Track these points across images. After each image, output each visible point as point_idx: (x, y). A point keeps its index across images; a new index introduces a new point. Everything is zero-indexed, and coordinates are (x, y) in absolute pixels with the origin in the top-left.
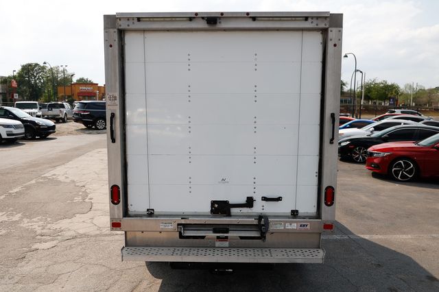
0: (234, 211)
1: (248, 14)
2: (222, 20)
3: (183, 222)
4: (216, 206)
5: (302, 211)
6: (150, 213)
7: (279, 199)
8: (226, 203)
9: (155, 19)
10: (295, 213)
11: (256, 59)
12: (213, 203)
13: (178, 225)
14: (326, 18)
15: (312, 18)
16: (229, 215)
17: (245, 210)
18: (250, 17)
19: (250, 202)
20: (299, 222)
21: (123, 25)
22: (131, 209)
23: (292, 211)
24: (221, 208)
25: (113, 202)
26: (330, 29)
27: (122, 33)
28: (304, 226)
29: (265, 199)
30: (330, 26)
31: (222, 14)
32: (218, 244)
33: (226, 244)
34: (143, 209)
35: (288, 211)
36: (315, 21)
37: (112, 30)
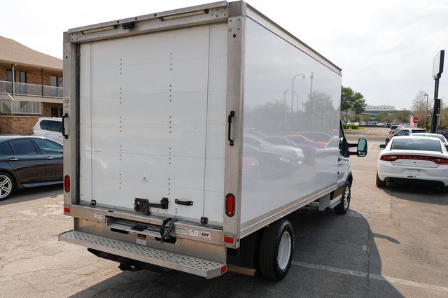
0: (153, 210)
1: (155, 15)
2: (138, 24)
3: (109, 214)
4: (139, 203)
5: (211, 220)
6: (93, 204)
7: (189, 203)
8: (146, 201)
10: (204, 221)
11: (171, 59)
12: (137, 200)
13: (106, 216)
14: (225, 7)
15: (213, 9)
16: (149, 214)
17: (161, 211)
18: (159, 18)
19: (164, 204)
22: (82, 198)
23: (202, 218)
24: (142, 206)
25: (66, 190)
26: (229, 20)
28: (205, 235)
29: (179, 202)
30: (230, 16)
31: (136, 18)
32: (138, 241)
33: (144, 242)
35: (198, 218)
36: (215, 13)
37: (67, 44)
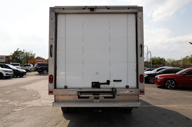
0: (102, 86)
1: (106, 6)
2: (96, 9)
3: (80, 90)
4: (94, 84)
5: (130, 86)
6: (66, 87)
7: (120, 81)
8: (98, 83)
9: (70, 9)
10: (127, 87)
11: (109, 24)
12: (93, 83)
13: (78, 92)
14: (136, 8)
15: (131, 8)
16: (99, 88)
17: (106, 86)
18: (107, 8)
19: (108, 82)
20: (129, 90)
21: (57, 11)
23: (126, 86)
24: (96, 85)
25: (50, 82)
26: (138, 12)
27: (56, 14)
28: (131, 92)
29: (115, 81)
30: (138, 11)
31: (96, 6)
32: (95, 101)
33: (98, 101)
34: (62, 86)
35: (125, 86)
37: (53, 13)
